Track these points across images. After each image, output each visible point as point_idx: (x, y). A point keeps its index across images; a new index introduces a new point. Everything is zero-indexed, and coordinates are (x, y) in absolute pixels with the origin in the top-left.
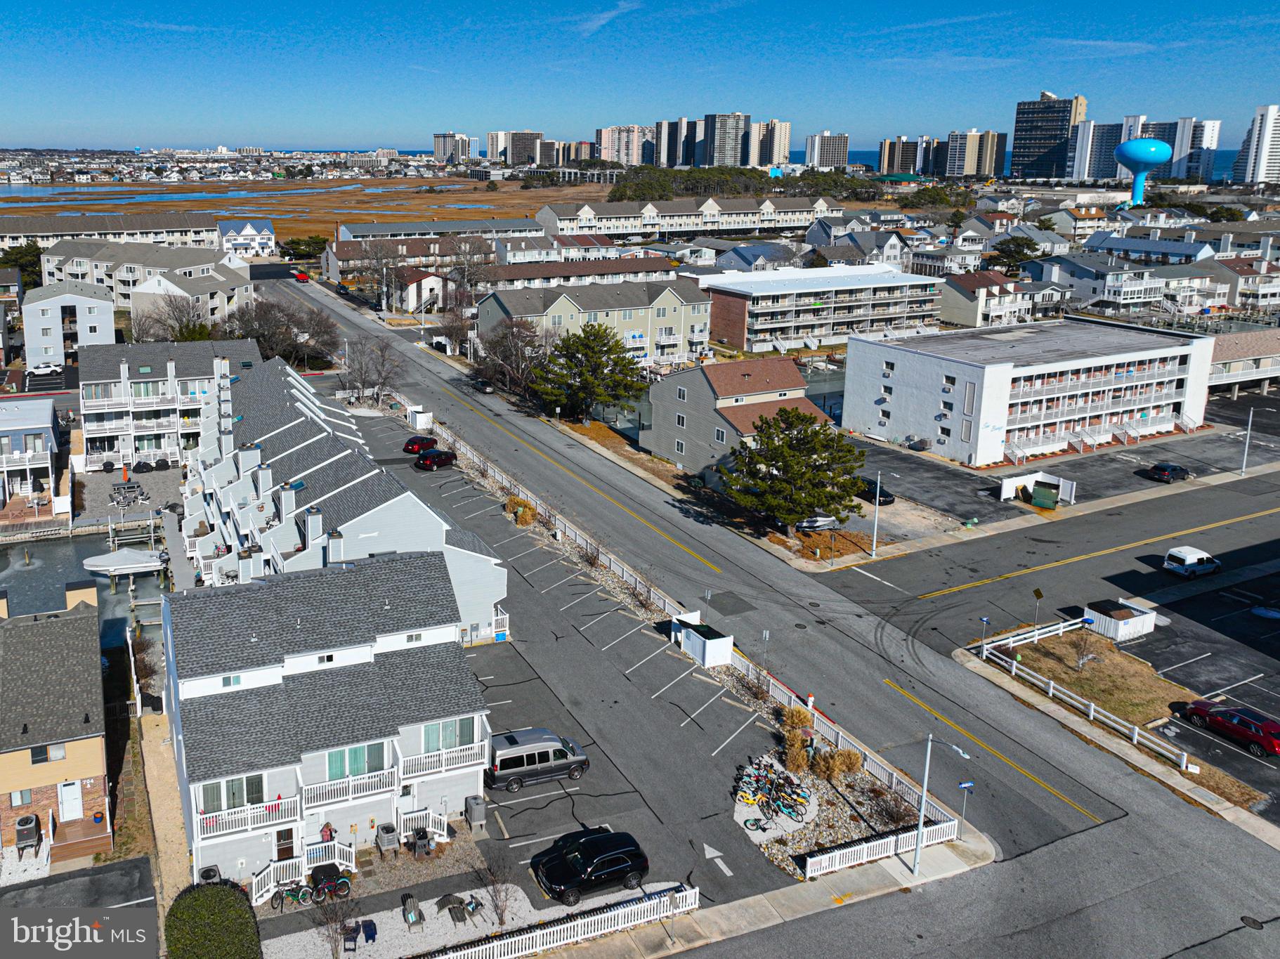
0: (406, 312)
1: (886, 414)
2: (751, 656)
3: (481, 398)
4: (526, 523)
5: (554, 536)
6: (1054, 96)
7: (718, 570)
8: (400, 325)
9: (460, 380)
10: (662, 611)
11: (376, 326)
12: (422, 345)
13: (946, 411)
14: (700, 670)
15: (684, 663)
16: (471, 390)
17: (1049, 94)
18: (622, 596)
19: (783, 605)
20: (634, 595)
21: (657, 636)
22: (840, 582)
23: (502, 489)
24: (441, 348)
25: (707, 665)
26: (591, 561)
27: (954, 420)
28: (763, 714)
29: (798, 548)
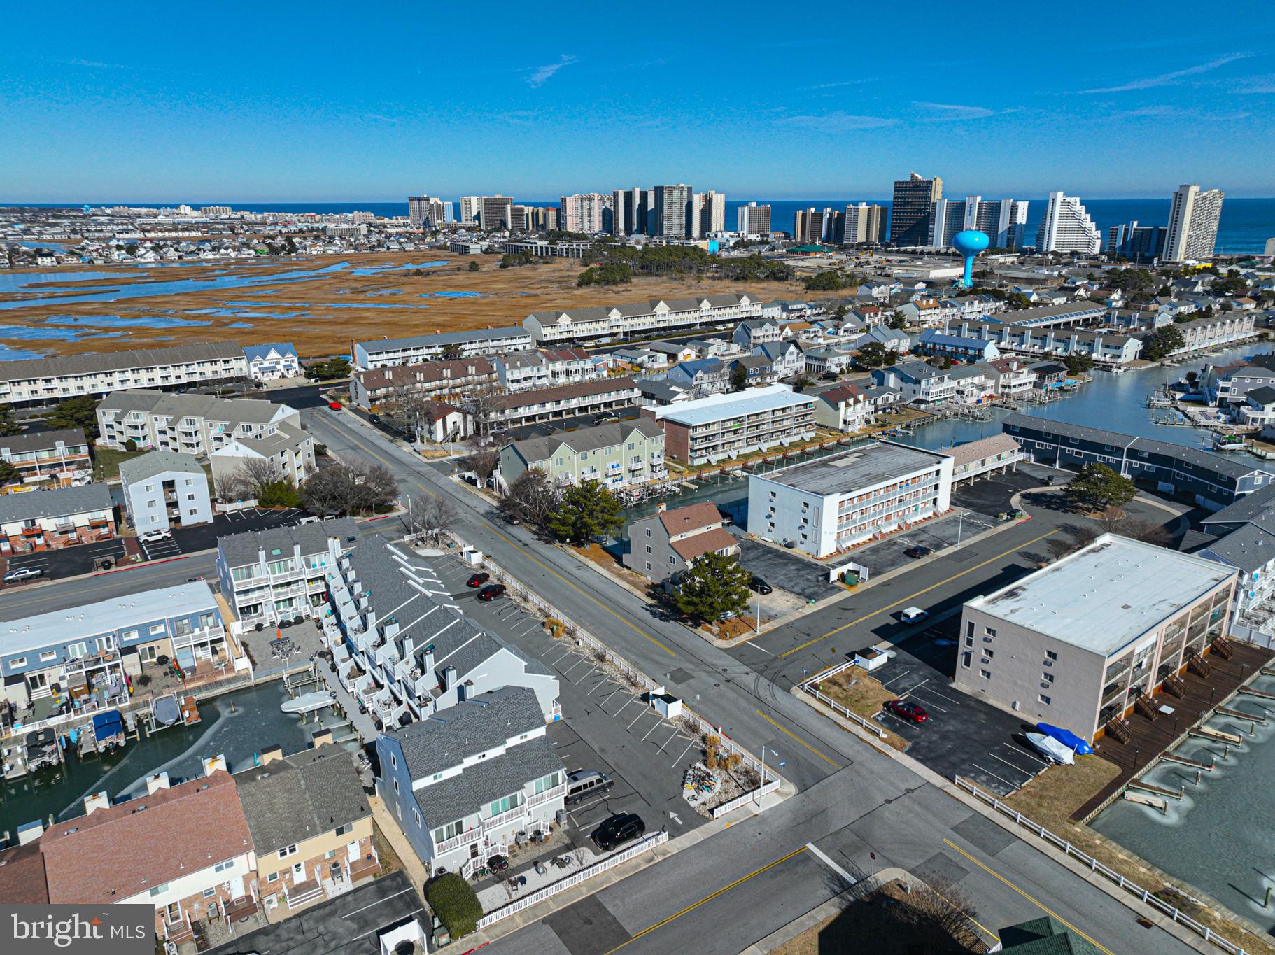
0: (435, 442)
1: (772, 525)
2: (692, 708)
3: (510, 529)
4: (559, 636)
5: (578, 643)
6: (920, 177)
7: (673, 654)
8: (434, 457)
9: (492, 513)
10: (644, 687)
11: (412, 459)
12: (455, 478)
13: (804, 524)
14: (666, 721)
15: (657, 718)
16: (502, 523)
17: (916, 175)
18: (621, 680)
19: (708, 672)
20: (628, 678)
21: (642, 703)
22: (738, 653)
23: (540, 610)
24: (472, 482)
25: (670, 716)
26: (601, 658)
27: (808, 530)
28: (697, 741)
29: (717, 632)
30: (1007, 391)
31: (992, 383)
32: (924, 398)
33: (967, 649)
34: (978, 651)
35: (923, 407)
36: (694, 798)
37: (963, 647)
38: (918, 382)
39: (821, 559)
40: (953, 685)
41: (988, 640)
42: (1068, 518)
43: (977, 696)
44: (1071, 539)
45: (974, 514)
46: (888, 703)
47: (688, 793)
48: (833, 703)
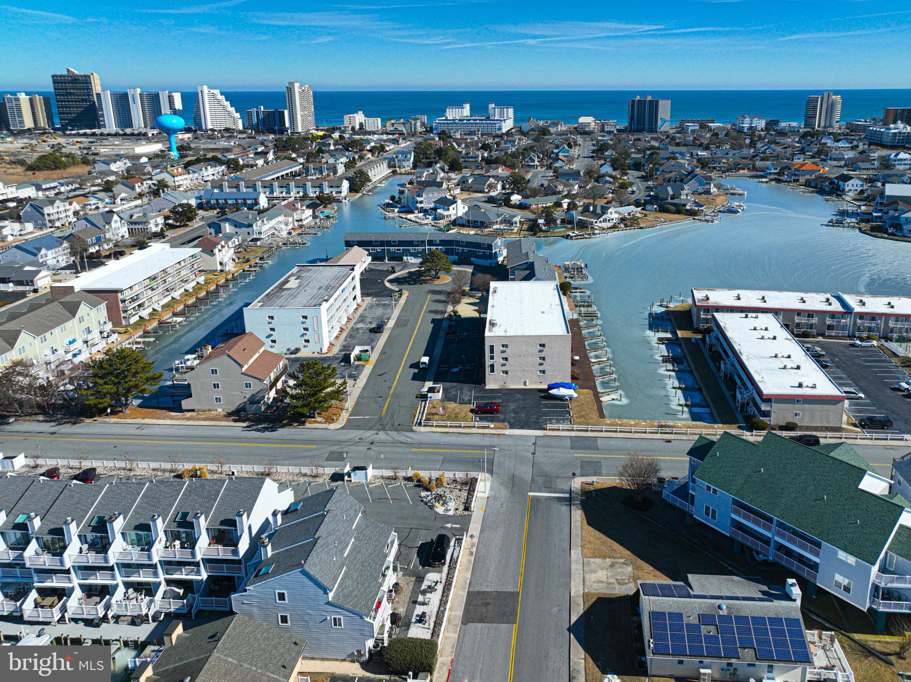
1: (274, 341)
3: (11, 428)
7: (314, 447)
13: (305, 332)
22: (349, 425)
27: (309, 336)
28: (403, 482)
29: (324, 420)
30: (300, 223)
31: (291, 219)
32: (258, 237)
33: (491, 362)
34: (498, 360)
35: (258, 243)
36: (447, 510)
37: (488, 362)
38: (250, 226)
39: (326, 353)
40: (487, 387)
41: (503, 352)
42: (426, 287)
43: (503, 387)
44: (442, 297)
45: (378, 299)
46: (472, 411)
47: (440, 509)
48: (449, 423)
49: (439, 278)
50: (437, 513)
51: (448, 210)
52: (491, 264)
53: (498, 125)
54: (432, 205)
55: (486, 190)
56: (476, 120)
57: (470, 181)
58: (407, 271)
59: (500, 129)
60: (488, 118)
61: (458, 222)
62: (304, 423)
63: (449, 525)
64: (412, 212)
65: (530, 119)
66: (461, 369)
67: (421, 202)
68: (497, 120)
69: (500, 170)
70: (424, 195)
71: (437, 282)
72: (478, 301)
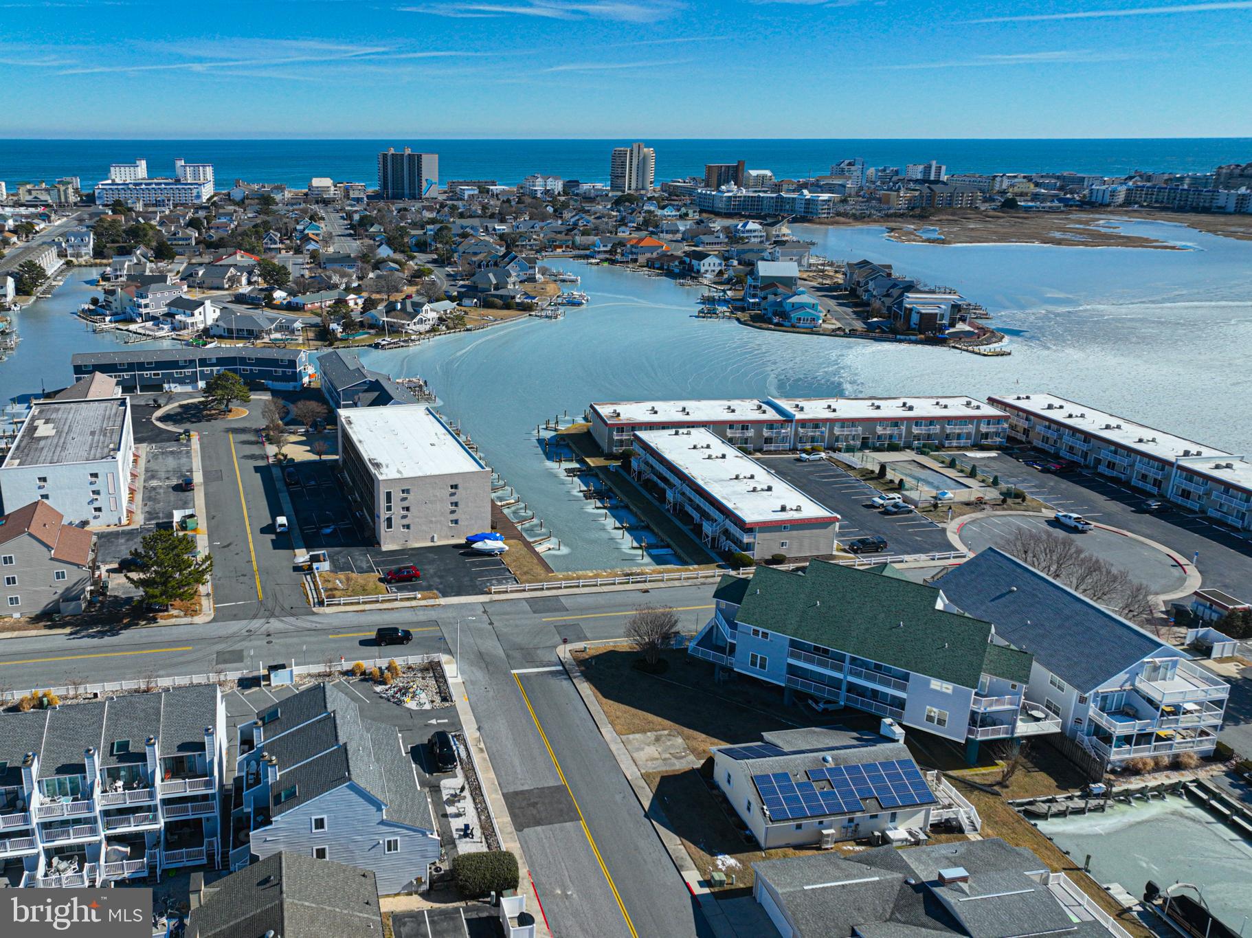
13: (95, 497)
22: (229, 616)
27: (102, 501)
28: (343, 679)
29: (182, 614)
33: (388, 514)
34: (397, 511)
36: (423, 703)
37: (384, 515)
39: (128, 524)
40: (385, 548)
41: (404, 499)
42: (219, 424)
43: (404, 547)
44: (252, 438)
45: (159, 445)
46: (381, 580)
47: (411, 704)
48: (361, 598)
49: (230, 411)
50: (409, 709)
51: (193, 315)
52: (295, 387)
53: (195, 192)
54: (165, 310)
55: (227, 286)
56: (160, 184)
57: (200, 273)
58: (176, 404)
59: (199, 197)
60: (178, 181)
61: (212, 332)
62: (154, 620)
63: (434, 722)
64: (133, 321)
65: (238, 181)
66: (335, 529)
67: (146, 306)
68: (191, 184)
69: (238, 257)
70: (150, 296)
71: (230, 417)
72: (304, 438)
